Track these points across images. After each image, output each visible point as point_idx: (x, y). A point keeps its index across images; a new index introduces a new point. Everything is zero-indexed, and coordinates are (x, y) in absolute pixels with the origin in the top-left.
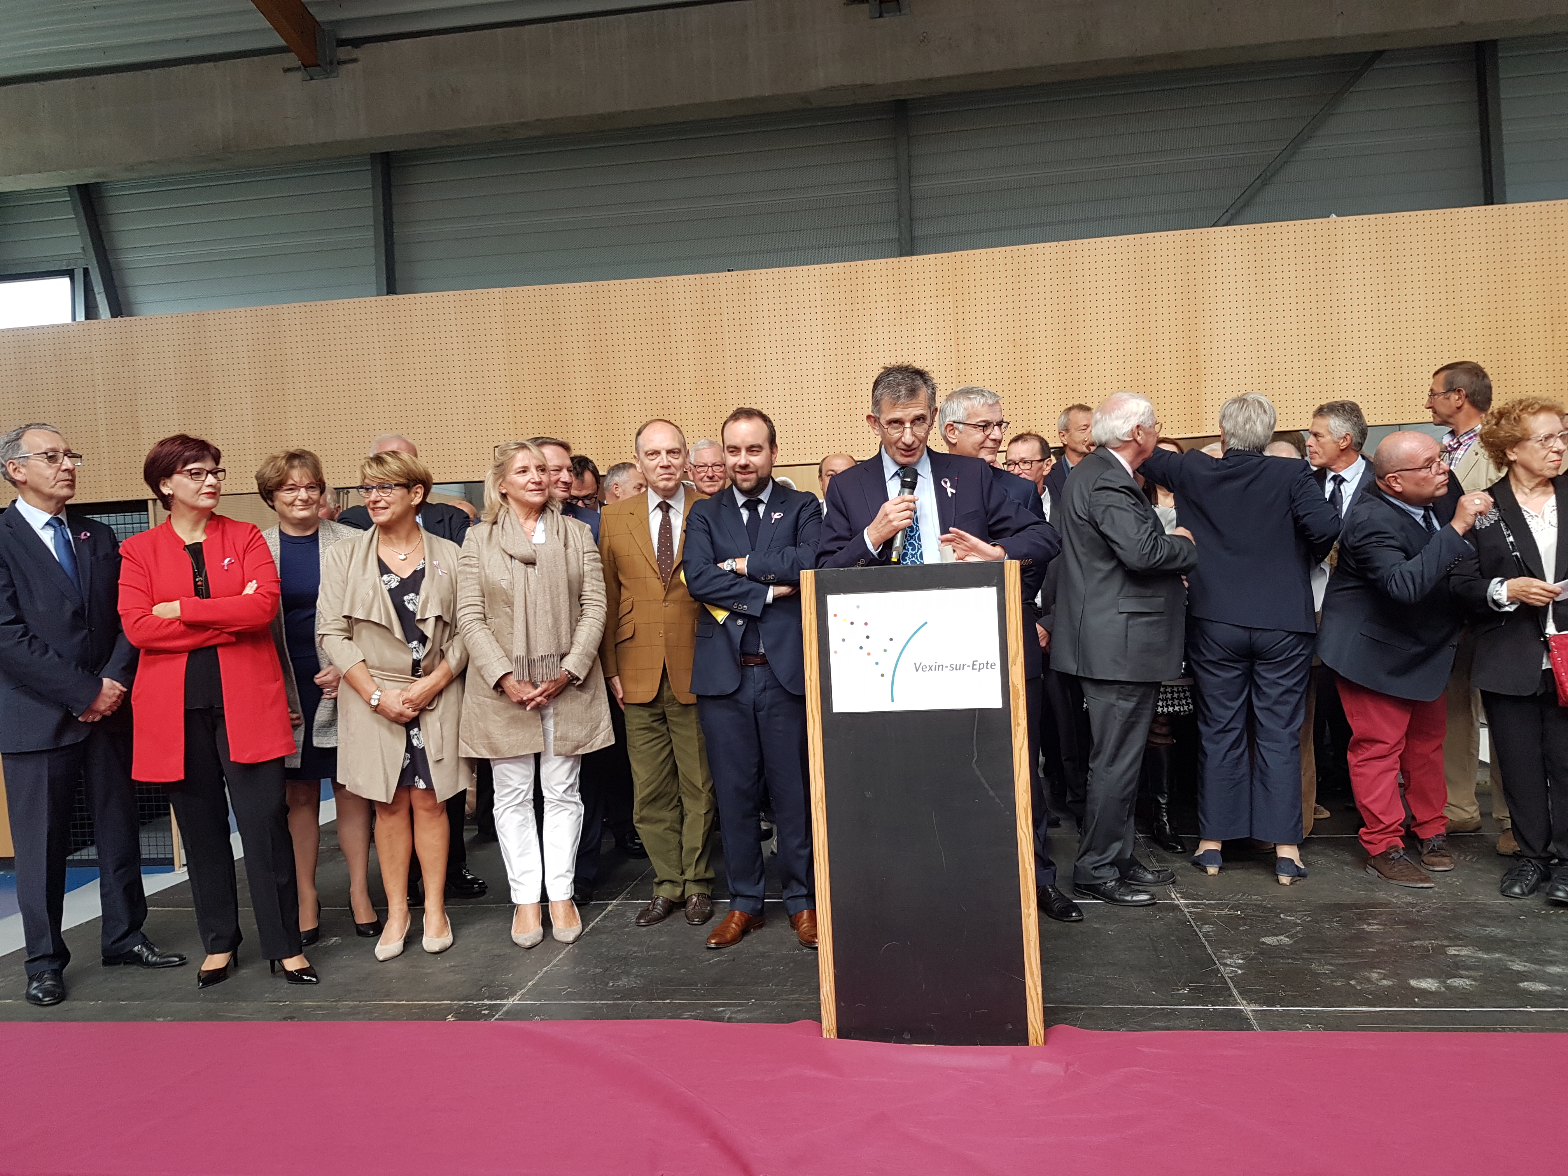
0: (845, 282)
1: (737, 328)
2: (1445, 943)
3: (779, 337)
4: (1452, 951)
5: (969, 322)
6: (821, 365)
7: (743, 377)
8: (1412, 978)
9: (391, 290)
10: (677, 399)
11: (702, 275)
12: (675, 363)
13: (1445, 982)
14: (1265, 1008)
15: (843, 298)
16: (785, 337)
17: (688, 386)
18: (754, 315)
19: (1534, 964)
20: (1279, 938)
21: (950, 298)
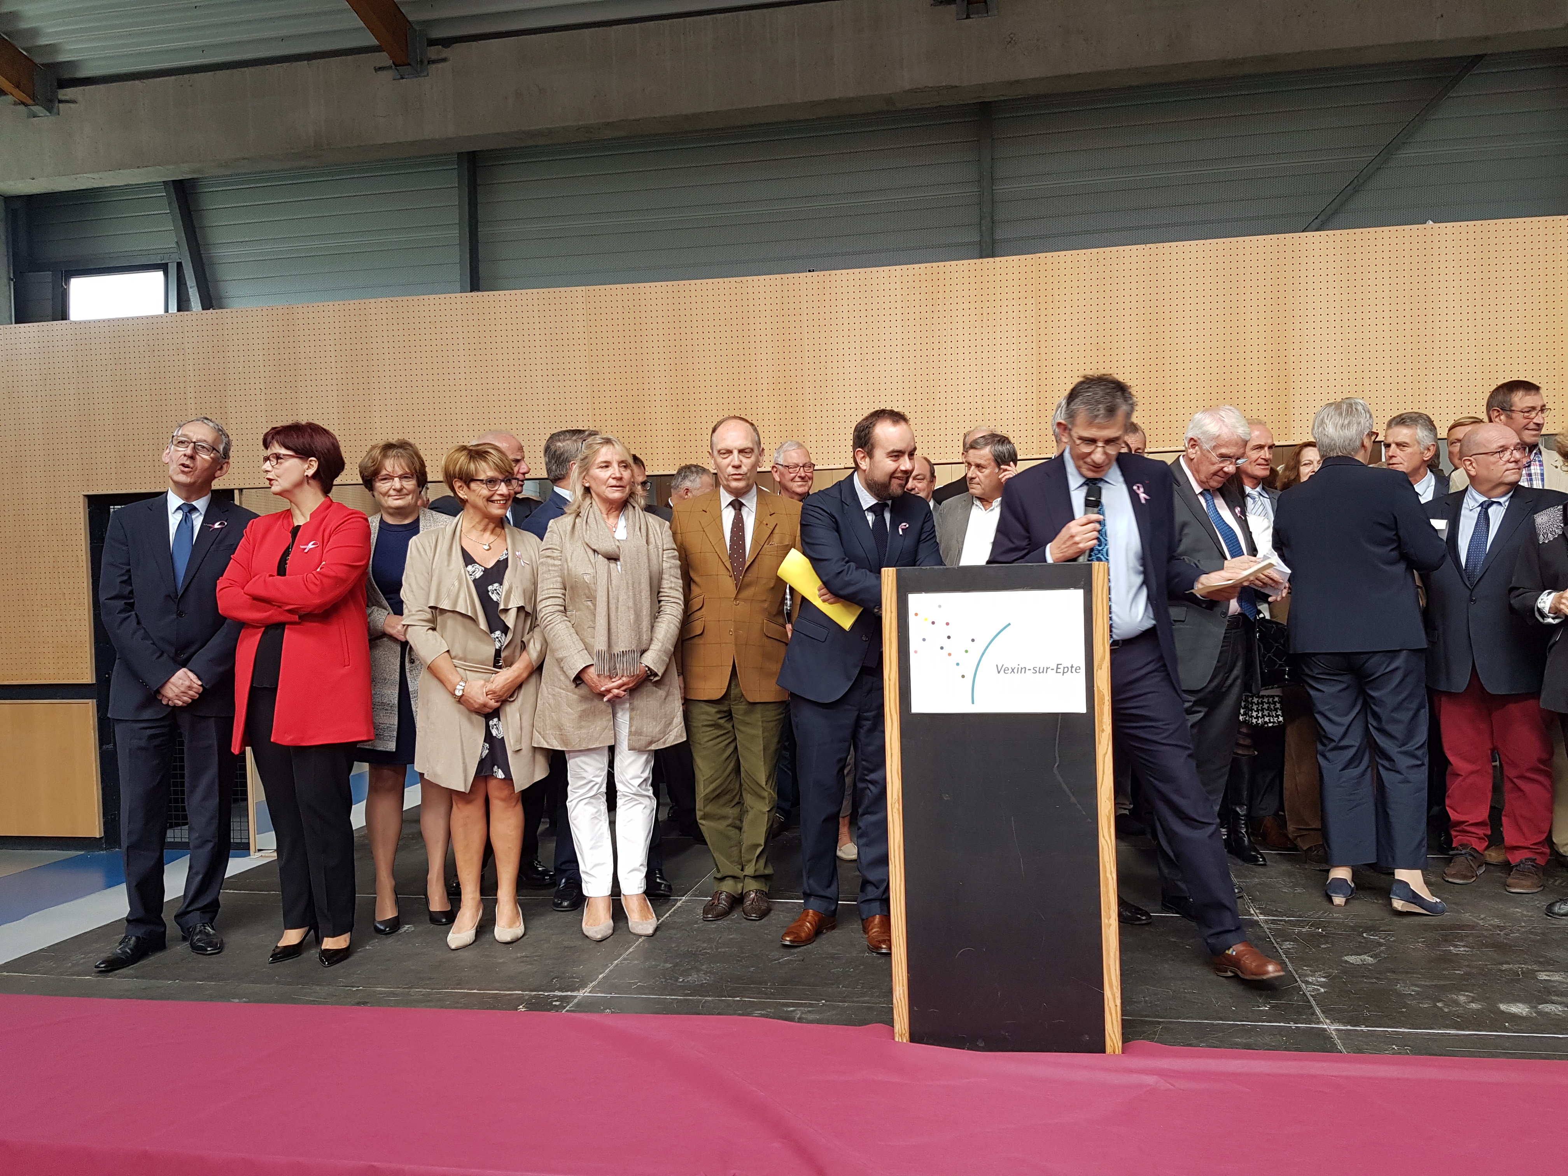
0: (926, 283)
1: (817, 328)
2: (1535, 967)
4: (1543, 976)
5: (1052, 324)
6: (899, 367)
7: (820, 378)
8: (1501, 1002)
9: (475, 287)
10: (754, 399)
11: (782, 276)
12: (753, 363)
13: (1536, 1007)
14: (1349, 1028)
15: (923, 300)
16: (864, 338)
17: (765, 387)
18: (833, 315)
20: (1363, 957)
21: (1033, 301)
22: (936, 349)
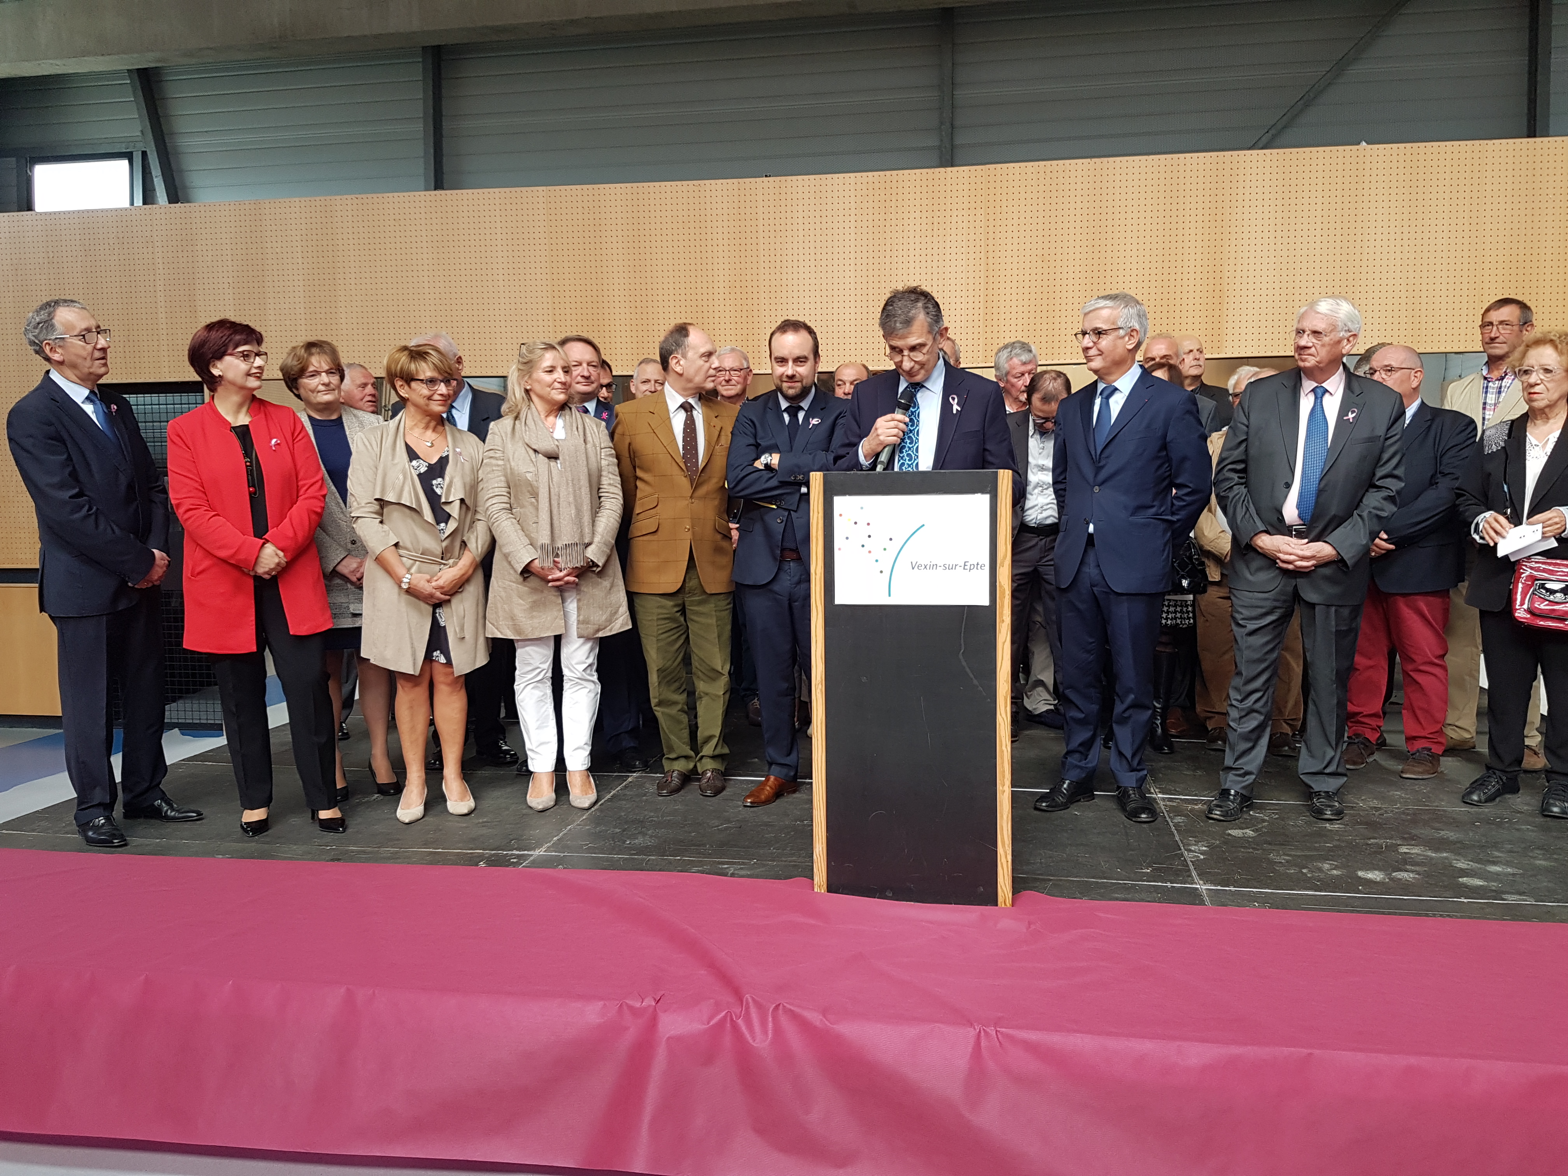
0: (879, 192)
1: (772, 234)
2: (1399, 842)
3: (812, 245)
4: (1403, 849)
5: (999, 236)
6: (852, 274)
7: (775, 283)
8: (1360, 870)
9: (439, 184)
10: (711, 303)
11: (740, 180)
12: (710, 267)
13: (1390, 875)
14: (1218, 887)
15: (876, 208)
16: (818, 245)
17: (722, 290)
18: (789, 221)
19: (1479, 863)
20: (1244, 831)
21: (982, 211)
22: (888, 257)
